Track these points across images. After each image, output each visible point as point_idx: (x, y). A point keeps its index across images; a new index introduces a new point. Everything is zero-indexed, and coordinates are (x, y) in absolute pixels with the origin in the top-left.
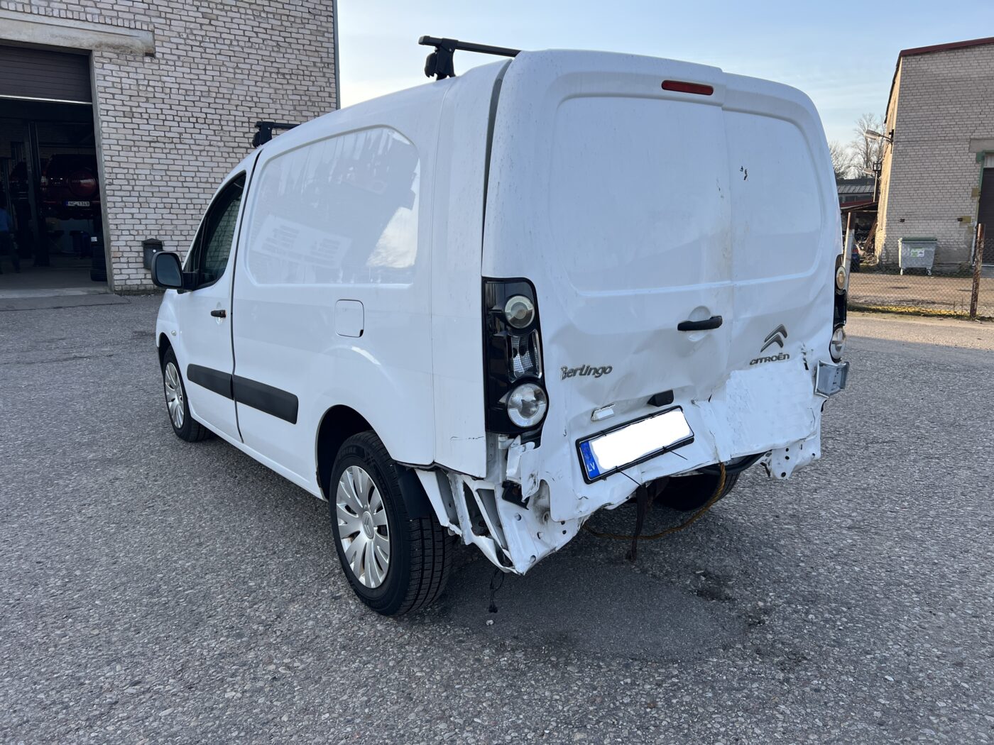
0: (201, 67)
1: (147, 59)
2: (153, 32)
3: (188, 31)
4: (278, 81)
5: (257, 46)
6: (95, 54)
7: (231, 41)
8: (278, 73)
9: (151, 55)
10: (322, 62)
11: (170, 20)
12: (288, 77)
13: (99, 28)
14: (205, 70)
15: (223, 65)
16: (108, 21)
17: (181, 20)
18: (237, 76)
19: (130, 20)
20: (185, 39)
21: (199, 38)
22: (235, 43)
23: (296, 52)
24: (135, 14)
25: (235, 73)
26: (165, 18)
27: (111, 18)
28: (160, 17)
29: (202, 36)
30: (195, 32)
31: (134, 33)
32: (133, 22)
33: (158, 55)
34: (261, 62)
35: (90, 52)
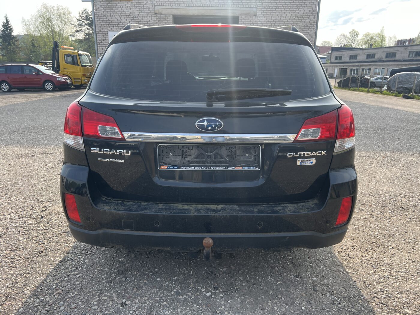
0: (270, 17)
1: (254, 17)
2: (257, 8)
3: (268, 6)
4: (295, 19)
5: (290, 7)
6: (240, 17)
7: (281, 7)
8: (295, 16)
9: (255, 15)
10: (313, 10)
11: (263, 3)
12: (299, 17)
13: (242, 9)
14: (271, 18)
15: (277, 16)
16: (244, 6)
17: (266, 2)
18: (281, 19)
19: (250, 5)
20: (266, 9)
21: (271, 8)
22: (282, 7)
23: (303, 7)
24: (252, 3)
25: (281, 18)
26: (261, 3)
27: (245, 5)
28: (259, 3)
29: (272, 7)
30: (270, 6)
31: (251, 9)
32: (251, 6)
33: (258, 15)
34: (290, 13)
35: (238, 17)
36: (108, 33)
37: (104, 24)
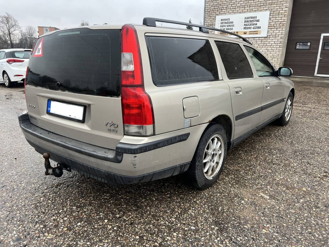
36: (215, 18)
37: (213, 9)
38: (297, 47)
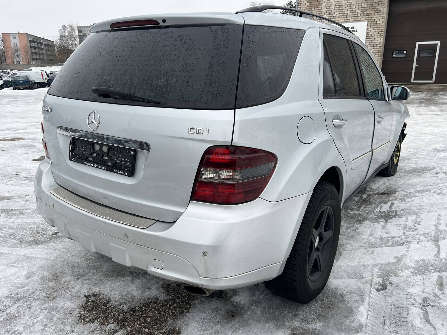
38: (394, 56)
